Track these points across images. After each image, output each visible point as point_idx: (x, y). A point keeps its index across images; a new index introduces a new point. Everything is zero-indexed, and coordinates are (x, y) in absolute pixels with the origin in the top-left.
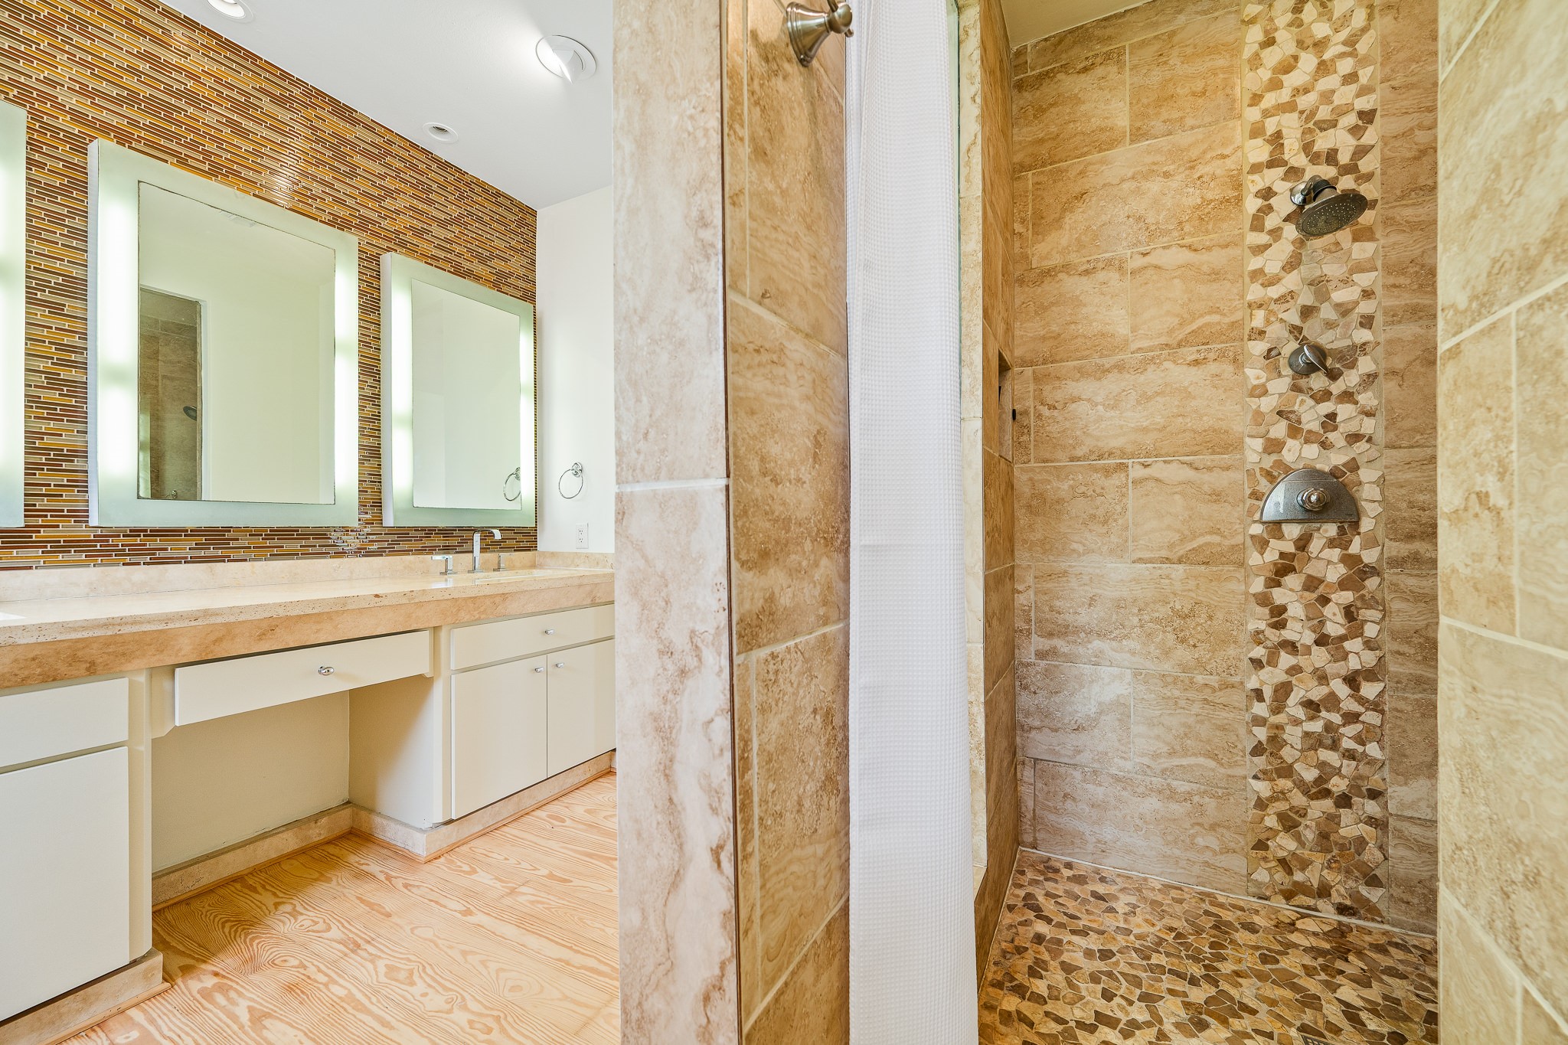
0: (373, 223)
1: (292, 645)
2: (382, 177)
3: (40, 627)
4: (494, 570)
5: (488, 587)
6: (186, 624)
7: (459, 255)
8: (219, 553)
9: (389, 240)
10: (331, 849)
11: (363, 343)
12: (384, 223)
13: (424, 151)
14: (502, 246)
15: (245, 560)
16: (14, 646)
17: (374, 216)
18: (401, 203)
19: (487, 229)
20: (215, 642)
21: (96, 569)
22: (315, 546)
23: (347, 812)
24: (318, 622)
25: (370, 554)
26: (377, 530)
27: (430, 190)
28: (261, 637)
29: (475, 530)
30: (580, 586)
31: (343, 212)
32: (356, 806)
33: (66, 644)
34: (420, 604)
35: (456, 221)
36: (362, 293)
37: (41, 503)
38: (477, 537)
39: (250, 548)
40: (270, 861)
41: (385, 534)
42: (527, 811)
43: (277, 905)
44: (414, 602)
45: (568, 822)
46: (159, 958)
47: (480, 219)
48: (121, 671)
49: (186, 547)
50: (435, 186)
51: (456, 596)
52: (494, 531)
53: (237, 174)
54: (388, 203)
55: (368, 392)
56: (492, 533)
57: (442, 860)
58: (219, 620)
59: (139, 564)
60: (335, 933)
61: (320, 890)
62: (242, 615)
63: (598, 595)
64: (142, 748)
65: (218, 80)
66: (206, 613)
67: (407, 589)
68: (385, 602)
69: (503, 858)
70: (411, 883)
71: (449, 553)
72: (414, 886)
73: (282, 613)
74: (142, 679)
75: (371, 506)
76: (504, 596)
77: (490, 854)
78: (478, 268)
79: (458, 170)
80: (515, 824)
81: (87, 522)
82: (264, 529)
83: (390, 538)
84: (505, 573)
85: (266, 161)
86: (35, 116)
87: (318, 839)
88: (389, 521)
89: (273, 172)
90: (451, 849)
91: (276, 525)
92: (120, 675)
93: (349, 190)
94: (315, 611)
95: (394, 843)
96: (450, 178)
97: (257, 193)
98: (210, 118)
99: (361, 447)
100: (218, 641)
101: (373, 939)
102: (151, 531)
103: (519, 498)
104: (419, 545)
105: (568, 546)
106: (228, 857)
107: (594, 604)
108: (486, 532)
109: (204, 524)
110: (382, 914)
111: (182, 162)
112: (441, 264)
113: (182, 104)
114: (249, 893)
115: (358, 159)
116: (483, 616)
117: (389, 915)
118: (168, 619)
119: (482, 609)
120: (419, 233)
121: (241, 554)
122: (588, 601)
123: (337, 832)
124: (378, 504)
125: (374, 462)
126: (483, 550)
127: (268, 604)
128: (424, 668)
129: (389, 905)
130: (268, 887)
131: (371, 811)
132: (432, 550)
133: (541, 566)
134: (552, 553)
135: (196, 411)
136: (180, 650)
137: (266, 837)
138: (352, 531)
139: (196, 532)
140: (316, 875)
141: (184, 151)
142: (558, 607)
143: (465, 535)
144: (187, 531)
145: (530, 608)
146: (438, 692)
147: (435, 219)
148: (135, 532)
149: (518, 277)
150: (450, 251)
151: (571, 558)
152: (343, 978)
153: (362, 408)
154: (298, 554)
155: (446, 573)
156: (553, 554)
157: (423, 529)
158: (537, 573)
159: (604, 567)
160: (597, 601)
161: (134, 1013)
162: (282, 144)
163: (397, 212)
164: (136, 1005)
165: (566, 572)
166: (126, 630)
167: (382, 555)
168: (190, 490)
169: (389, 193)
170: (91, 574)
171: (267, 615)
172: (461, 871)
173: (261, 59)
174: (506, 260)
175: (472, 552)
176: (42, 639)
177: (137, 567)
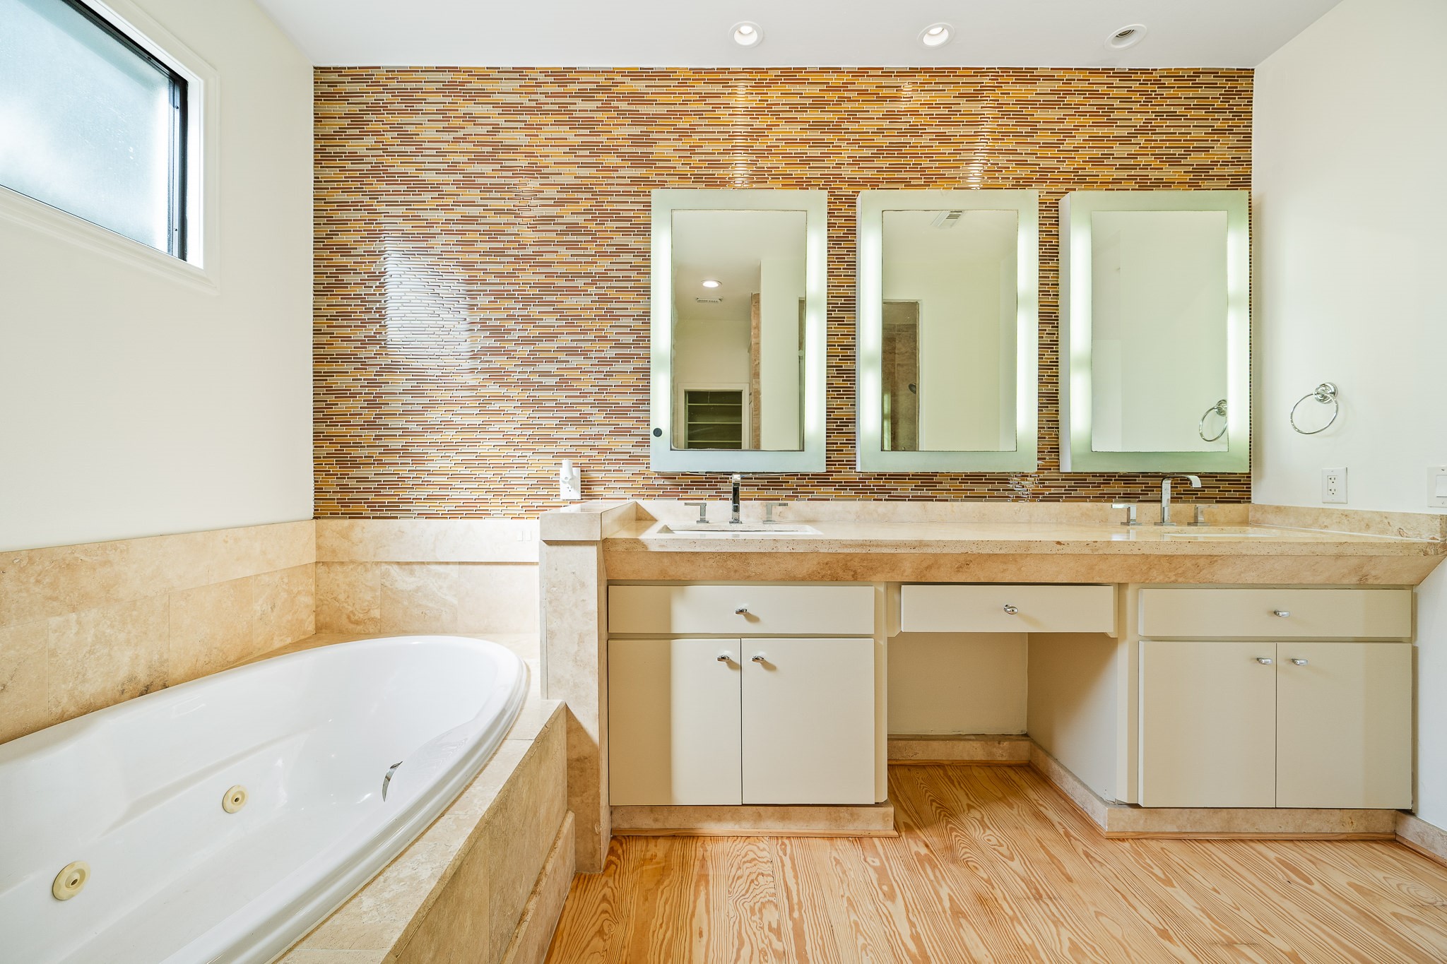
0: (1052, 170)
1: (983, 580)
2: (1060, 121)
3: (829, 542)
4: (1189, 524)
5: (1189, 545)
6: (907, 551)
7: (1145, 167)
8: (930, 493)
9: (1067, 181)
10: (1012, 773)
11: (1043, 293)
12: (1063, 167)
13: (1105, 71)
14: (1201, 133)
15: (947, 500)
16: (818, 553)
17: (1054, 163)
18: (1079, 139)
19: (1183, 122)
20: (927, 568)
21: (860, 502)
22: (999, 490)
23: (1025, 745)
24: (1005, 563)
25: (1047, 499)
26: (1054, 475)
27: (1112, 108)
28: (959, 569)
29: (1164, 476)
30: (1338, 557)
31: (1023, 172)
32: (1033, 741)
33: (842, 556)
34: (1105, 557)
35: (1142, 130)
36: (1042, 244)
37: (835, 456)
38: (1167, 485)
39: (950, 490)
40: (964, 761)
41: (1062, 480)
42: (1243, 836)
43: (970, 807)
44: (1099, 554)
45: (1317, 887)
46: (891, 810)
47: (1172, 116)
48: (870, 581)
49: (908, 488)
50: (1116, 103)
51: (1147, 552)
52: (1191, 477)
53: (942, 177)
54: (1068, 144)
55: (1047, 340)
56: (1188, 480)
57: (1126, 845)
58: (930, 550)
59: (881, 500)
60: (1016, 865)
61: (1002, 811)
62: (945, 548)
63: (1373, 573)
64: (882, 643)
65: (930, 106)
66: (922, 544)
67: (1090, 539)
68: (1067, 550)
69: (1211, 887)
70: (1092, 854)
71: (1130, 502)
72: (1096, 860)
73: (975, 550)
74: (882, 589)
75: (1049, 452)
76: (1212, 559)
77: (1191, 872)
78: (1169, 173)
79: (1145, 71)
80: (1224, 847)
81: (855, 468)
82: (959, 474)
83: (1067, 484)
84: (1205, 529)
85: (965, 155)
86: (831, 194)
87: (1000, 759)
88: (1067, 466)
89: (969, 162)
90: (1138, 837)
91: (969, 471)
92: (868, 584)
93: (1029, 149)
94: (1002, 552)
95: (1072, 798)
96: (1135, 85)
97: (956, 186)
98: (925, 140)
99: (1041, 395)
100: (929, 568)
101: (1055, 898)
102: (889, 475)
103: (1223, 438)
104: (1098, 492)
105: (1309, 497)
106: (935, 744)
107: (1362, 585)
108: (1180, 480)
109: (920, 470)
110: (1062, 873)
111: (908, 184)
112: (1124, 185)
113: (908, 139)
114: (950, 784)
115: (1039, 114)
116: (1180, 580)
117: (1070, 880)
118: (897, 545)
119: (1180, 571)
120: (1096, 162)
121: (945, 495)
122: (1354, 580)
123: (1015, 760)
124: (1056, 450)
125: (1052, 408)
126: (1174, 499)
127: (965, 541)
128: (1108, 627)
129: (1071, 867)
130: (962, 785)
131: (1049, 753)
132: (1111, 497)
133: (1257, 524)
134: (1278, 507)
135: (915, 386)
136: (904, 571)
137: (961, 740)
138: (1031, 476)
139: (916, 476)
140: (1000, 795)
141: (908, 175)
142: (1296, 582)
143: (1151, 482)
144: (909, 475)
145: (1250, 577)
146: (1122, 655)
147: (1117, 139)
148: (880, 476)
149: (1225, 164)
150: (1133, 167)
151: (1317, 517)
152: (1027, 922)
153: (1041, 356)
154: (986, 497)
155: (1128, 523)
156: (1278, 509)
157: (1102, 475)
158: (1253, 533)
159: (1383, 532)
160: (1370, 581)
161: (876, 840)
162: (976, 134)
163: (1076, 150)
164: (879, 837)
165: (1309, 535)
166: (874, 550)
167: (1059, 501)
168: (913, 446)
169: (1068, 133)
170: (856, 506)
171: (964, 550)
172: (1152, 873)
173: (959, 69)
174: (1206, 150)
175: (1160, 501)
176: (830, 551)
177: (881, 502)
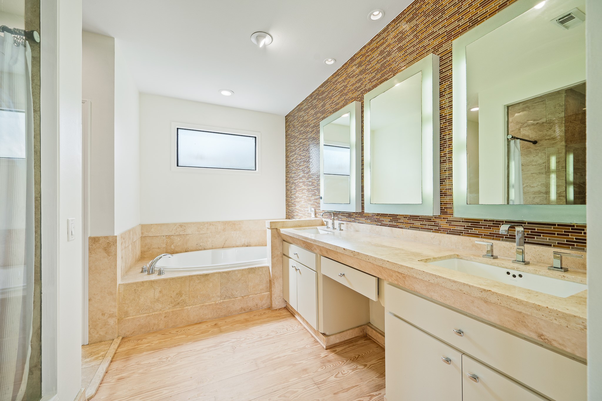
8: (395, 224)
39: (404, 223)
121: (401, 225)
177: (378, 226)
